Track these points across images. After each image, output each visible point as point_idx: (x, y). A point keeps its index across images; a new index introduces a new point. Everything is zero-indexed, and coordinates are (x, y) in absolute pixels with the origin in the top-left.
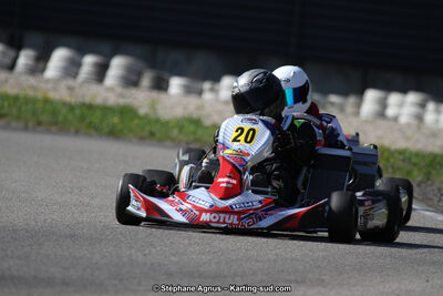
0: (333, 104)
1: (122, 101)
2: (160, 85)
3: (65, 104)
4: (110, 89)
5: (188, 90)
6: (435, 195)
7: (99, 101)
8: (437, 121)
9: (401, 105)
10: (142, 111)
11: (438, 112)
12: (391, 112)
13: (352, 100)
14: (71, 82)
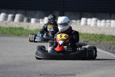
0: (73, 22)
1: (20, 26)
2: (29, 21)
3: (5, 28)
4: (16, 23)
5: (36, 22)
6: (103, 46)
7: (14, 26)
8: (100, 25)
9: (91, 22)
10: (25, 28)
11: (100, 22)
12: (88, 23)
13: (78, 21)
14: (6, 22)
